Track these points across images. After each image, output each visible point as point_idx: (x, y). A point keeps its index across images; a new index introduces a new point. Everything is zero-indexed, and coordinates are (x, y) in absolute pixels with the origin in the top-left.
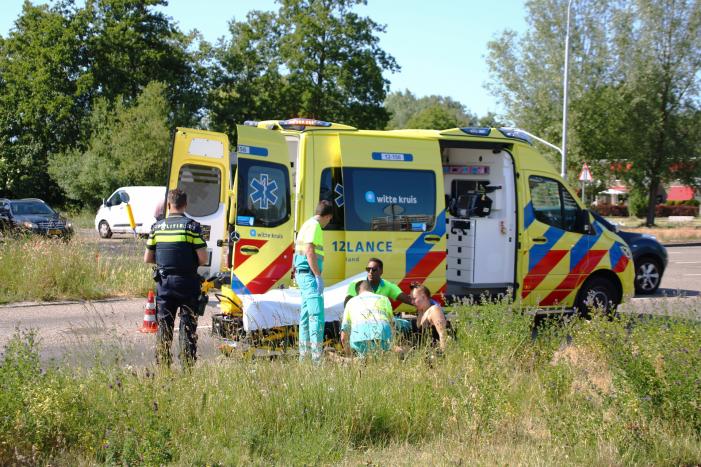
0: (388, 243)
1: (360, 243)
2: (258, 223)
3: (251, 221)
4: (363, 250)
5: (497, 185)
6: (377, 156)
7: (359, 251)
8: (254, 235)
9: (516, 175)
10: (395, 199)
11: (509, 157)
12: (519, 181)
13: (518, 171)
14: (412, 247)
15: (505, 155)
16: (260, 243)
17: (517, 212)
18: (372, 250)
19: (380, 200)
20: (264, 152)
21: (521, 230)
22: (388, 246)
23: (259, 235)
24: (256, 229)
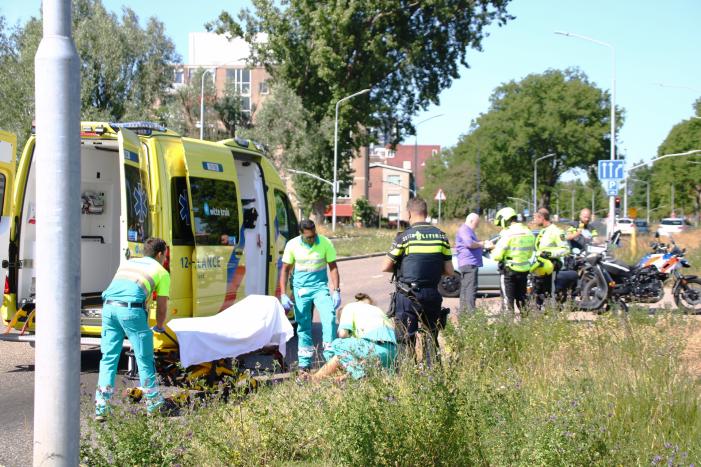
0: (218, 258)
5: (252, 198)
9: (266, 189)
11: (258, 168)
12: (268, 193)
13: (267, 184)
15: (254, 167)
17: (267, 225)
19: (212, 212)
21: (272, 243)
22: (218, 261)
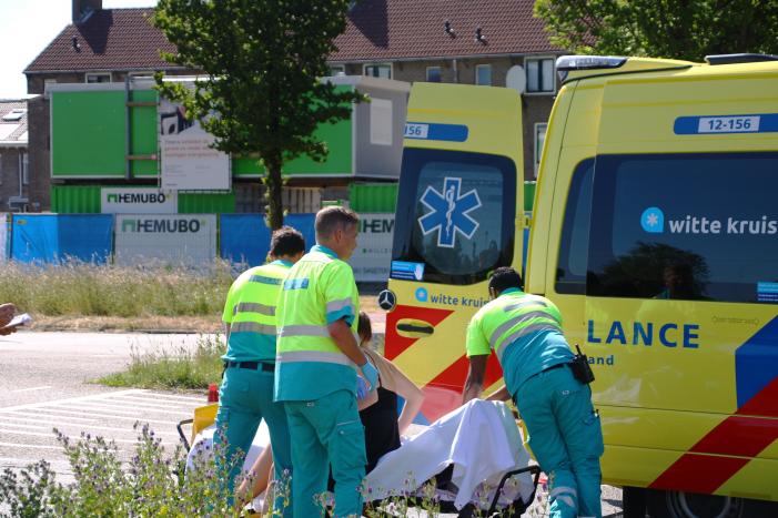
0: (687, 328)
1: (617, 325)
2: (431, 276)
3: (419, 270)
4: (624, 341)
6: (686, 125)
7: (616, 342)
8: (424, 299)
10: (716, 226)
14: (752, 341)
16: (437, 316)
18: (648, 341)
19: (676, 227)
20: (460, 133)
22: (687, 336)
23: (434, 300)
24: (427, 286)
